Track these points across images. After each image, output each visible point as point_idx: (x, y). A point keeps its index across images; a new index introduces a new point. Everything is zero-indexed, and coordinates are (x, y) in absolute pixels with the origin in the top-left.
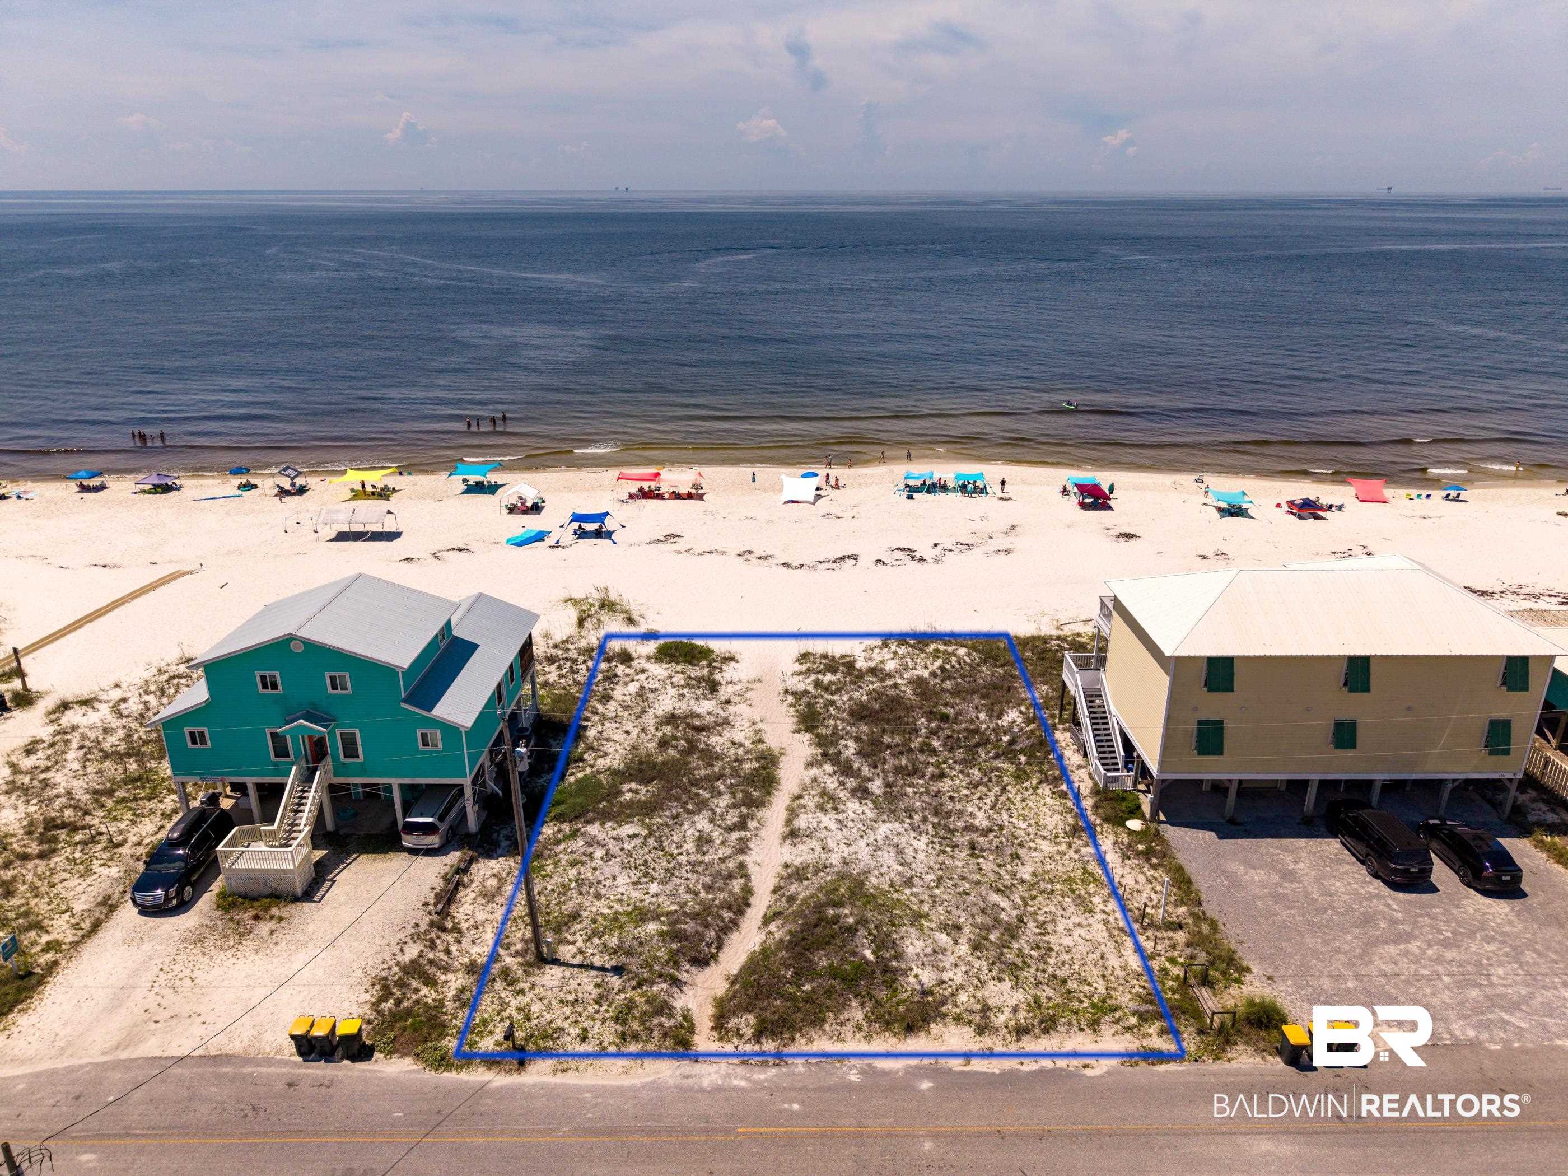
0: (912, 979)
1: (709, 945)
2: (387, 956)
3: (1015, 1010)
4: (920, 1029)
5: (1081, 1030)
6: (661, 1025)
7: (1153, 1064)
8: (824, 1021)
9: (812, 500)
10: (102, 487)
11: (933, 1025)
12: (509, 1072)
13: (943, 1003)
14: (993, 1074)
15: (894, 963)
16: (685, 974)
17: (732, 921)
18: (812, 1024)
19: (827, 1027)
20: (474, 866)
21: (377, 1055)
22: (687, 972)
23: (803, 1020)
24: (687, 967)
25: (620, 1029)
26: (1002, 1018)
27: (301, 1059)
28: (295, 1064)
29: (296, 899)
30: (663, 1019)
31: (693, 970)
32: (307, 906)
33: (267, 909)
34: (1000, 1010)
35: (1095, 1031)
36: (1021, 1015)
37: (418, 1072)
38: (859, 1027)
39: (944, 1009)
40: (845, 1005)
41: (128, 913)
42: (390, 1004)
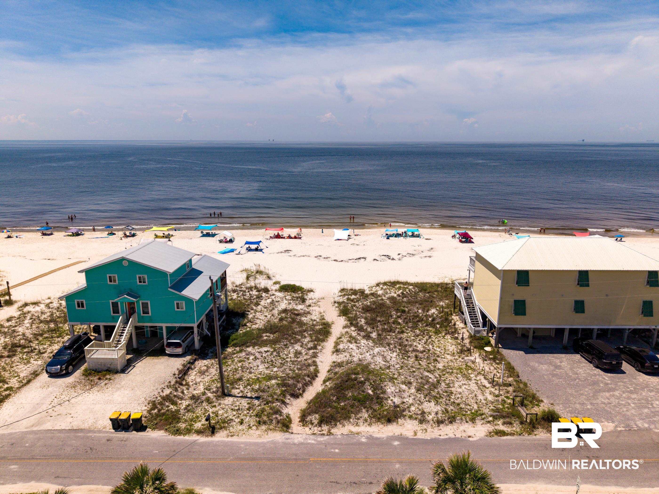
0: (390, 402)
1: (299, 389)
2: (156, 393)
3: (437, 413)
4: (394, 421)
5: (467, 422)
6: (276, 418)
7: (500, 436)
8: (350, 418)
9: (347, 239)
10: (52, 234)
11: (399, 420)
12: (207, 436)
13: (404, 410)
14: (427, 439)
15: (382, 395)
16: (288, 400)
17: (309, 381)
18: (345, 419)
19: (351, 420)
20: (196, 362)
21: (148, 429)
22: (289, 399)
23: (340, 417)
24: (289, 397)
25: (258, 419)
26: (431, 417)
27: (114, 431)
28: (111, 433)
29: (117, 372)
30: (277, 416)
31: (292, 399)
32: (122, 375)
33: (104, 376)
34: (430, 413)
35: (473, 422)
36: (439, 416)
37: (166, 436)
38: (366, 420)
39: (404, 413)
40: (360, 411)
41: (44, 376)
42: (156, 411)
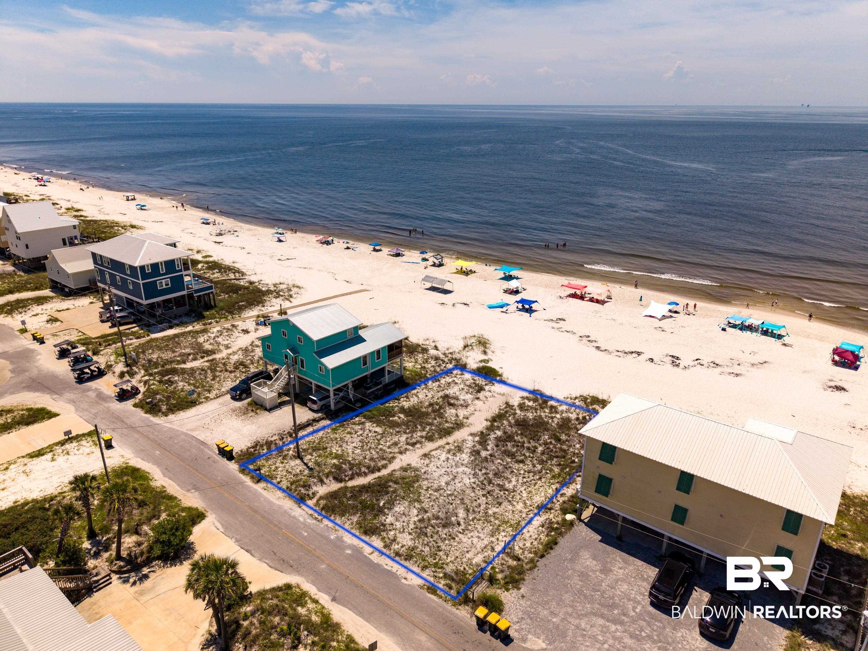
0: (384, 518)
1: (346, 476)
2: (267, 436)
3: (402, 547)
4: (369, 535)
5: (418, 566)
6: (300, 490)
7: (429, 593)
8: (344, 516)
9: (659, 317)
11: (374, 536)
12: (253, 482)
13: (384, 531)
14: (373, 562)
15: (386, 510)
16: (328, 481)
18: (340, 515)
19: (343, 518)
20: (322, 421)
21: (233, 461)
22: (330, 481)
23: (338, 512)
24: (331, 479)
25: (289, 485)
26: (396, 547)
27: (218, 452)
28: (214, 452)
29: (266, 409)
30: (303, 489)
31: (333, 481)
32: (267, 413)
33: (257, 409)
34: (398, 544)
35: (422, 570)
36: (404, 549)
37: (236, 470)
38: (352, 524)
39: (382, 533)
40: (354, 514)
41: (228, 396)
42: (252, 450)
